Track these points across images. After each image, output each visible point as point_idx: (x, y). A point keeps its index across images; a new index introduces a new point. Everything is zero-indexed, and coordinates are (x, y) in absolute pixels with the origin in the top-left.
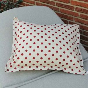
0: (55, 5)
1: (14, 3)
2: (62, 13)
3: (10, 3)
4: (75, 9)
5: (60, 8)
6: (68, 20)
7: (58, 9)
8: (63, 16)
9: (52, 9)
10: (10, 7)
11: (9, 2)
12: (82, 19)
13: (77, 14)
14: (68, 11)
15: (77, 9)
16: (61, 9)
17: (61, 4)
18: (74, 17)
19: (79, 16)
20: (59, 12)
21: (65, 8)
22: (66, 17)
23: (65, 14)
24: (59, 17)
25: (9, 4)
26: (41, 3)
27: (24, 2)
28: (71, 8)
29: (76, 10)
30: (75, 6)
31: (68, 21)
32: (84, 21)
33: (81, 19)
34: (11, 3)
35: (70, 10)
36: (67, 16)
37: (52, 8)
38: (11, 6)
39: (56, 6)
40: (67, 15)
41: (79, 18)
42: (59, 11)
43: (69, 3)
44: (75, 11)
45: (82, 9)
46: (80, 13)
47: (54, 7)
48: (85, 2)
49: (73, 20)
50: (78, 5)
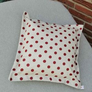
5: (75, 3)
7: (73, 4)
8: (79, 15)
14: (87, 10)
16: (76, 5)
20: (74, 9)
21: (83, 5)
22: (82, 17)
23: (81, 13)
31: (84, 22)
35: (90, 9)
36: (84, 16)
40: (84, 14)
42: (74, 7)
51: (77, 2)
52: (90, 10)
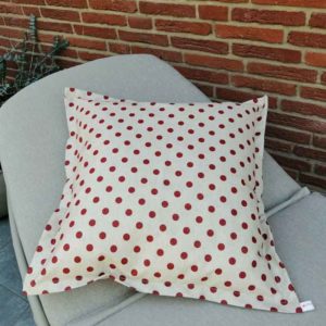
0: (167, 45)
1: (42, 54)
2: (192, 67)
3: (30, 55)
4: (230, 51)
5: (184, 52)
6: (211, 85)
7: (179, 54)
8: (197, 74)
9: (161, 58)
10: (33, 67)
11: (28, 52)
12: (257, 77)
13: (239, 64)
14: (211, 57)
15: (237, 49)
16: (187, 55)
17: (188, 39)
18: (230, 73)
19: (245, 69)
20: (184, 65)
22: (205, 76)
23: (201, 68)
24: (188, 78)
25: (28, 58)
26: (125, 43)
27: (73, 48)
28: (220, 48)
29: (234, 53)
30: (230, 42)
32: (263, 81)
33: (250, 76)
34: (35, 56)
36: (210, 73)
37: (161, 56)
38: (36, 65)
39: (171, 49)
41: (245, 75)
42: (184, 61)
43: (211, 32)
44: (230, 56)
45: (252, 47)
46: (246, 61)
47: (165, 52)
48: (262, 23)
49: (227, 83)
50: (240, 38)
51: (186, 48)
52: (217, 56)
